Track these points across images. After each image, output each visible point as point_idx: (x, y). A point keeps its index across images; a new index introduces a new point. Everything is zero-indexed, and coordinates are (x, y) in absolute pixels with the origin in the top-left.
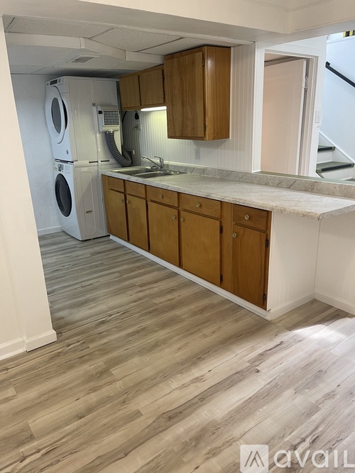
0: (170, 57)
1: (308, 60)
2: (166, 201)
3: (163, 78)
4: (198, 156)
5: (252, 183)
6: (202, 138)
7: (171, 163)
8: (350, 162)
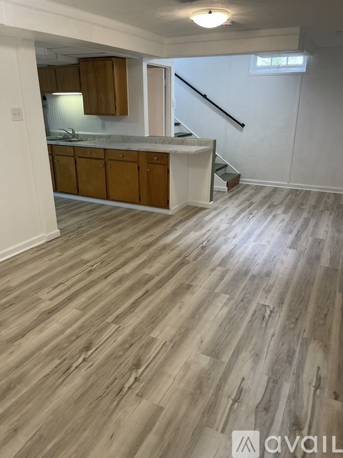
0: (86, 60)
1: (165, 68)
2: (94, 155)
3: (79, 73)
4: (104, 127)
5: (146, 142)
6: (114, 115)
7: (80, 133)
8: (189, 132)
